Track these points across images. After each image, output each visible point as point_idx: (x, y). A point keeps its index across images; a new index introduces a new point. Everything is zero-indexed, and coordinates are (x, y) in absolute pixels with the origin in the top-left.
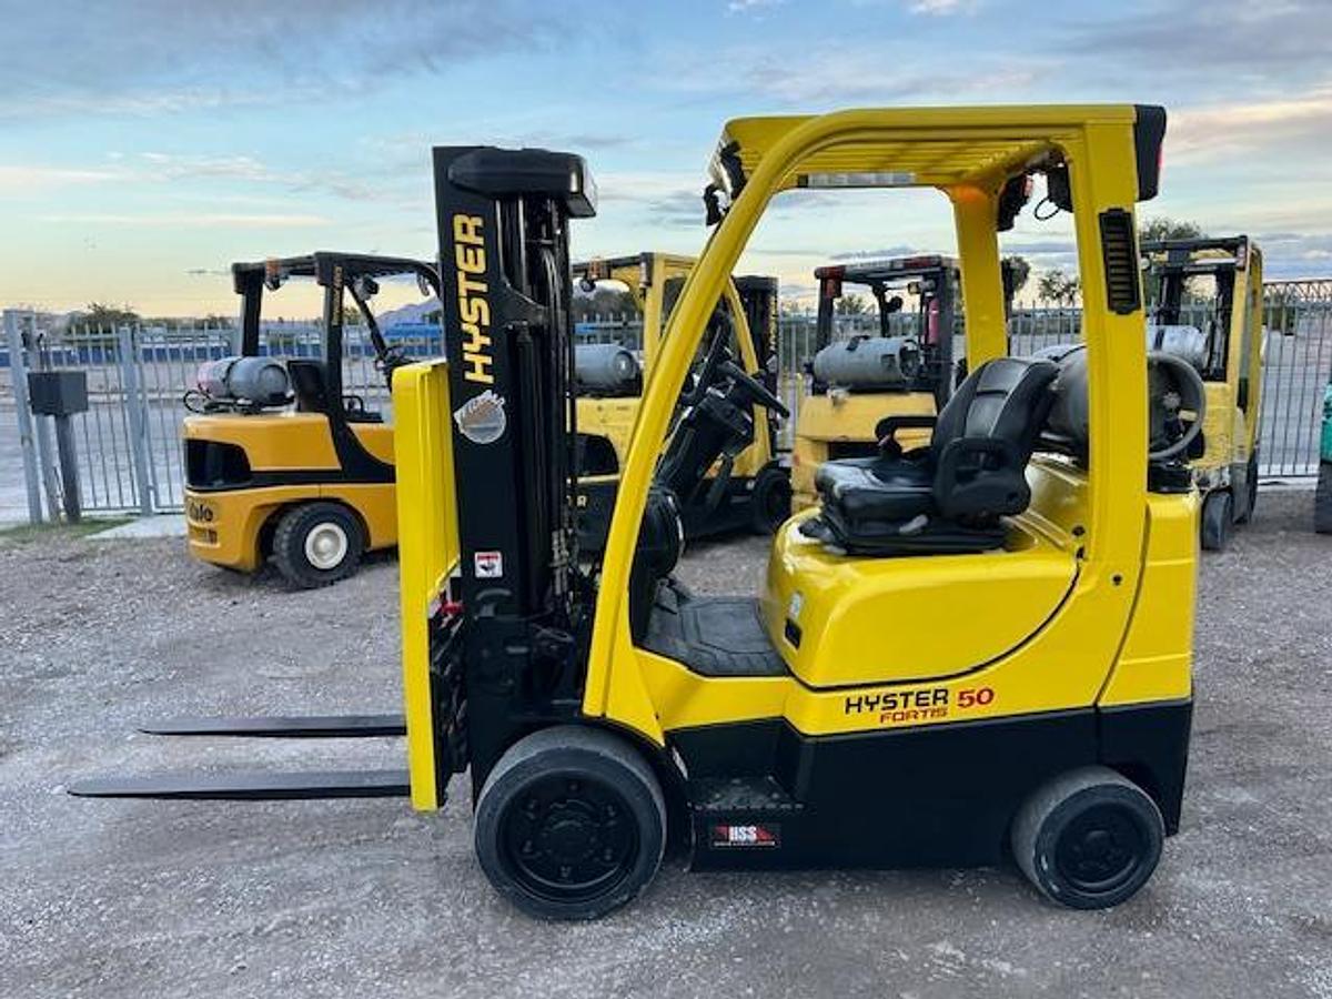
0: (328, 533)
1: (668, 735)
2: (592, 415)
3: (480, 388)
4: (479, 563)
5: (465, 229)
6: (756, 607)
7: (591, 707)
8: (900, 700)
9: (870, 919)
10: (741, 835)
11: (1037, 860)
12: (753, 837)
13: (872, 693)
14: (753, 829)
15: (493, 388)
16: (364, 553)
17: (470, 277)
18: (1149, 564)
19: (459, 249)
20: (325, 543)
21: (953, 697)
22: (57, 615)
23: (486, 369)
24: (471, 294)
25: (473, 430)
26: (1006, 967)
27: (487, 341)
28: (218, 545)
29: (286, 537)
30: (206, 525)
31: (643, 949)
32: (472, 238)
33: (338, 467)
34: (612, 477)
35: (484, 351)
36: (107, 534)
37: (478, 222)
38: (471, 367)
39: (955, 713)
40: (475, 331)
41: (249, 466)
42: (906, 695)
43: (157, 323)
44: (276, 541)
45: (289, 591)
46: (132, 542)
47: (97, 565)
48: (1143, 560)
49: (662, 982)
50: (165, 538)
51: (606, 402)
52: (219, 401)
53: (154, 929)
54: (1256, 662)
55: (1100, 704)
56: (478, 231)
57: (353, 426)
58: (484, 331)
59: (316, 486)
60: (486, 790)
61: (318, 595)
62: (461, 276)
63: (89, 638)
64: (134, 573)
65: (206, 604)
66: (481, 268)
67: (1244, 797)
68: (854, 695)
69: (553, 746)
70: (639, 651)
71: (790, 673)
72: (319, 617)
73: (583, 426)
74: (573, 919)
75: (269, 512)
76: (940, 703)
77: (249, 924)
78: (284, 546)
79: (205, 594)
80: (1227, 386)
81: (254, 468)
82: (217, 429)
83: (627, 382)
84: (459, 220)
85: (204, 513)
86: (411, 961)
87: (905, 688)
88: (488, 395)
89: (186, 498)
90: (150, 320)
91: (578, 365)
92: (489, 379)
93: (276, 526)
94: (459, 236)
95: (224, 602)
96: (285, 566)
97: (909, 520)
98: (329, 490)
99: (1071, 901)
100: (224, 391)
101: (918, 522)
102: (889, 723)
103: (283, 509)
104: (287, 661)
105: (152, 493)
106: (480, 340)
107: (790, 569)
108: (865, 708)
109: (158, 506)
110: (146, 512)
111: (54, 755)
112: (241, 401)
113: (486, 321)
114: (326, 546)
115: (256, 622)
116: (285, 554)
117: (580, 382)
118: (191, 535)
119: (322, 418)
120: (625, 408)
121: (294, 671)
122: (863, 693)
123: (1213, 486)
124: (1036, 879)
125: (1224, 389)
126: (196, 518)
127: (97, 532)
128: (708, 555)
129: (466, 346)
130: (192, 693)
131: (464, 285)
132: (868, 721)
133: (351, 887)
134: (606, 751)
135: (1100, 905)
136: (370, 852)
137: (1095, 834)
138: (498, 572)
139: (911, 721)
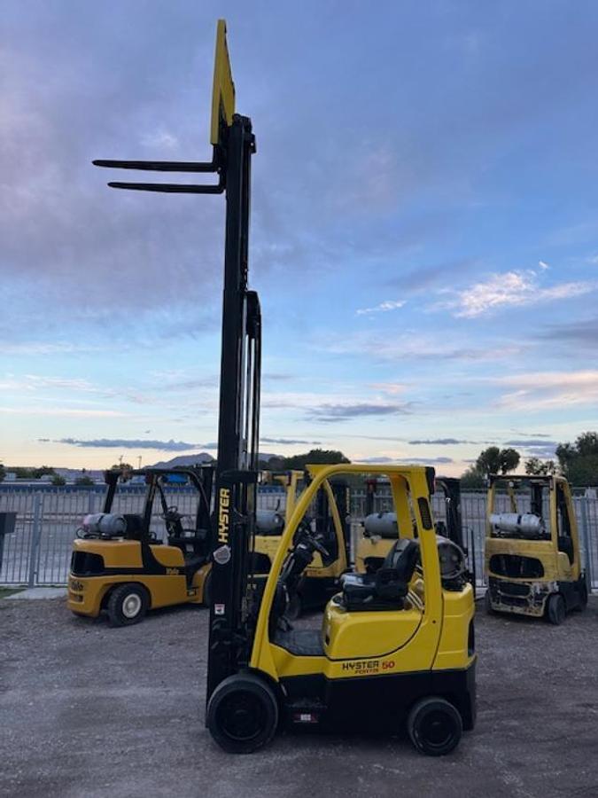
0: (133, 599)
1: (280, 678)
2: (261, 544)
3: (223, 544)
4: (217, 608)
5: (224, 493)
6: (319, 633)
7: (253, 664)
8: (362, 665)
9: (352, 757)
10: (305, 718)
11: (414, 732)
12: (309, 719)
13: (352, 662)
14: (309, 716)
15: (227, 544)
16: (148, 611)
17: (224, 508)
18: (445, 616)
19: (221, 499)
20: (131, 604)
21: (380, 664)
22: (4, 635)
23: (226, 538)
24: (224, 513)
25: (219, 559)
26: (397, 771)
27: (227, 528)
28: (83, 603)
29: (115, 600)
30: (78, 593)
31: (267, 762)
32: (225, 496)
33: (141, 566)
34: (265, 576)
35: (225, 531)
36: (13, 596)
37: (228, 491)
38: (220, 537)
39: (382, 671)
40: (223, 525)
41: (103, 564)
42: (364, 663)
43: (12, 470)
44: (110, 602)
45: (111, 627)
46: (27, 601)
47: (16, 612)
48: (443, 614)
49: (272, 771)
50: (44, 600)
51: (268, 538)
52: (92, 533)
53: (83, 751)
54: (546, 674)
55: (433, 669)
56: (228, 494)
57: (151, 546)
58: (226, 525)
59: (131, 576)
60: (213, 695)
61: (126, 630)
62: (221, 508)
63: (24, 645)
64: (34, 617)
65: (74, 632)
66: (227, 505)
67: (515, 723)
68: (346, 662)
69: (237, 679)
70: (272, 645)
71: (324, 655)
72: (128, 640)
73: (258, 549)
74: (241, 753)
75: (109, 587)
76: (376, 667)
77: (119, 751)
78: (114, 605)
79: (72, 628)
80: (551, 543)
81: (106, 566)
82: (90, 547)
83: (278, 528)
84: (222, 490)
85: (78, 587)
86: (180, 763)
87: (364, 660)
88: (225, 547)
89: (71, 579)
90: (9, 468)
91: (258, 520)
92: (226, 541)
93: (111, 594)
94: (221, 495)
95: (82, 632)
96: (112, 615)
97: (366, 597)
98: (137, 578)
99: (427, 752)
100: (95, 528)
101: (370, 598)
102: (358, 674)
103: (115, 586)
104: (117, 658)
105: (35, 576)
106: (225, 528)
107: (329, 618)
108: (350, 668)
109: (37, 582)
110: (30, 586)
111: (25, 692)
112: (103, 534)
113: (227, 522)
114: (132, 606)
115: (99, 641)
116: (113, 609)
117: (258, 528)
118: (71, 598)
119: (139, 543)
120: (276, 541)
121: (121, 662)
122: (349, 662)
123: (550, 591)
124: (414, 741)
125: (549, 545)
126: (75, 589)
127: (9, 595)
128: (314, 618)
129: (220, 530)
130: (78, 670)
131: (221, 510)
132: (351, 673)
133: (156, 740)
134: (258, 682)
135: (438, 755)
136: (162, 730)
137: (436, 723)
138: (223, 612)
139: (366, 674)
